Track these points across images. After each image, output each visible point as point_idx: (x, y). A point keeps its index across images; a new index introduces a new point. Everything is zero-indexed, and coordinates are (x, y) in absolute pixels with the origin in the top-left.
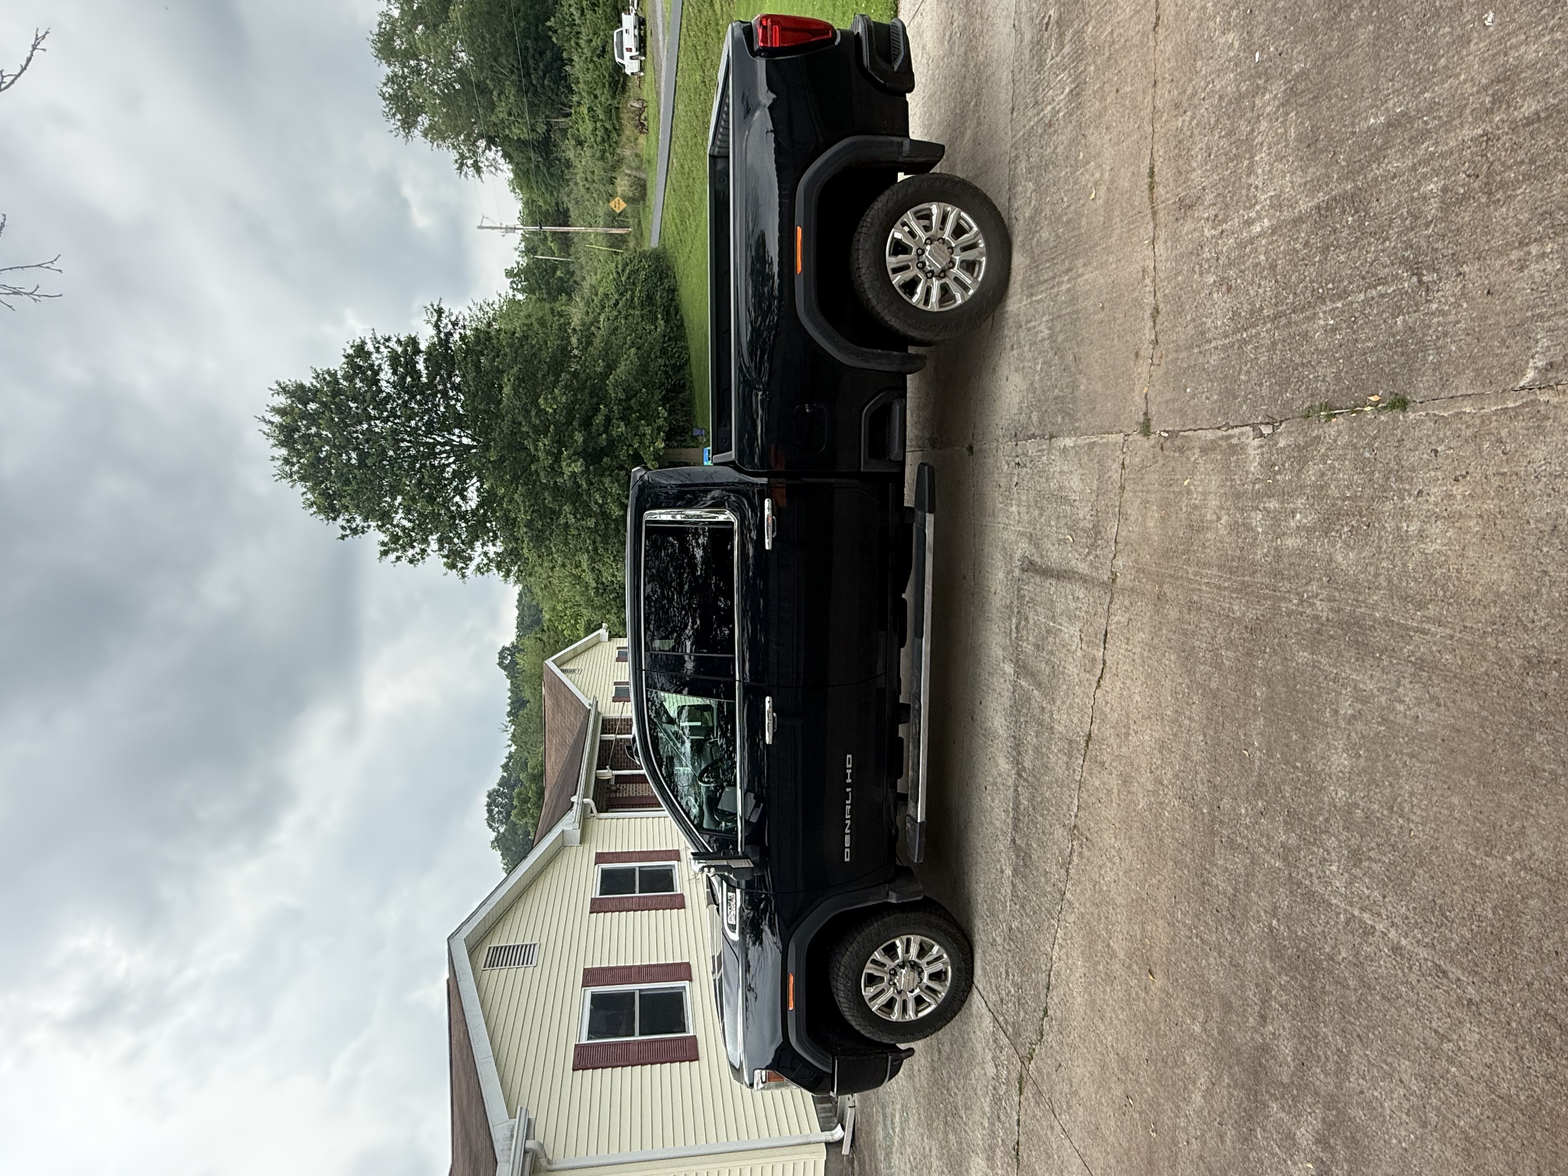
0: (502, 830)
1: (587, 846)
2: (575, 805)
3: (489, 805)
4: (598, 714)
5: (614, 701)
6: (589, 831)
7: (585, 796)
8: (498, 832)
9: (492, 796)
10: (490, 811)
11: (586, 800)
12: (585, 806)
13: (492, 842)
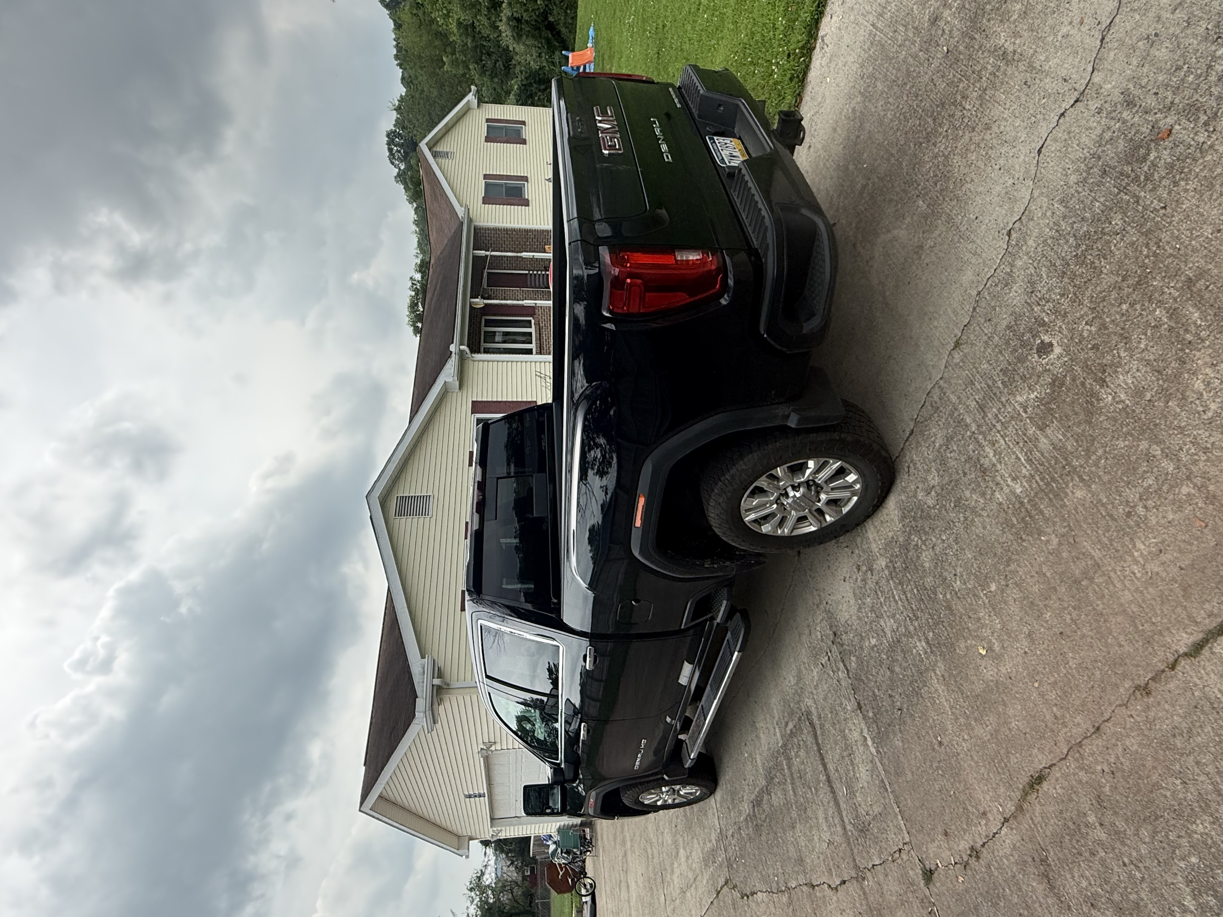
0: (402, 167)
1: (465, 392)
2: (453, 355)
3: (388, 144)
4: (470, 220)
5: (484, 202)
6: (465, 379)
7: (461, 344)
8: (400, 169)
9: (391, 136)
10: (390, 150)
11: (462, 347)
12: (461, 352)
13: (396, 177)
